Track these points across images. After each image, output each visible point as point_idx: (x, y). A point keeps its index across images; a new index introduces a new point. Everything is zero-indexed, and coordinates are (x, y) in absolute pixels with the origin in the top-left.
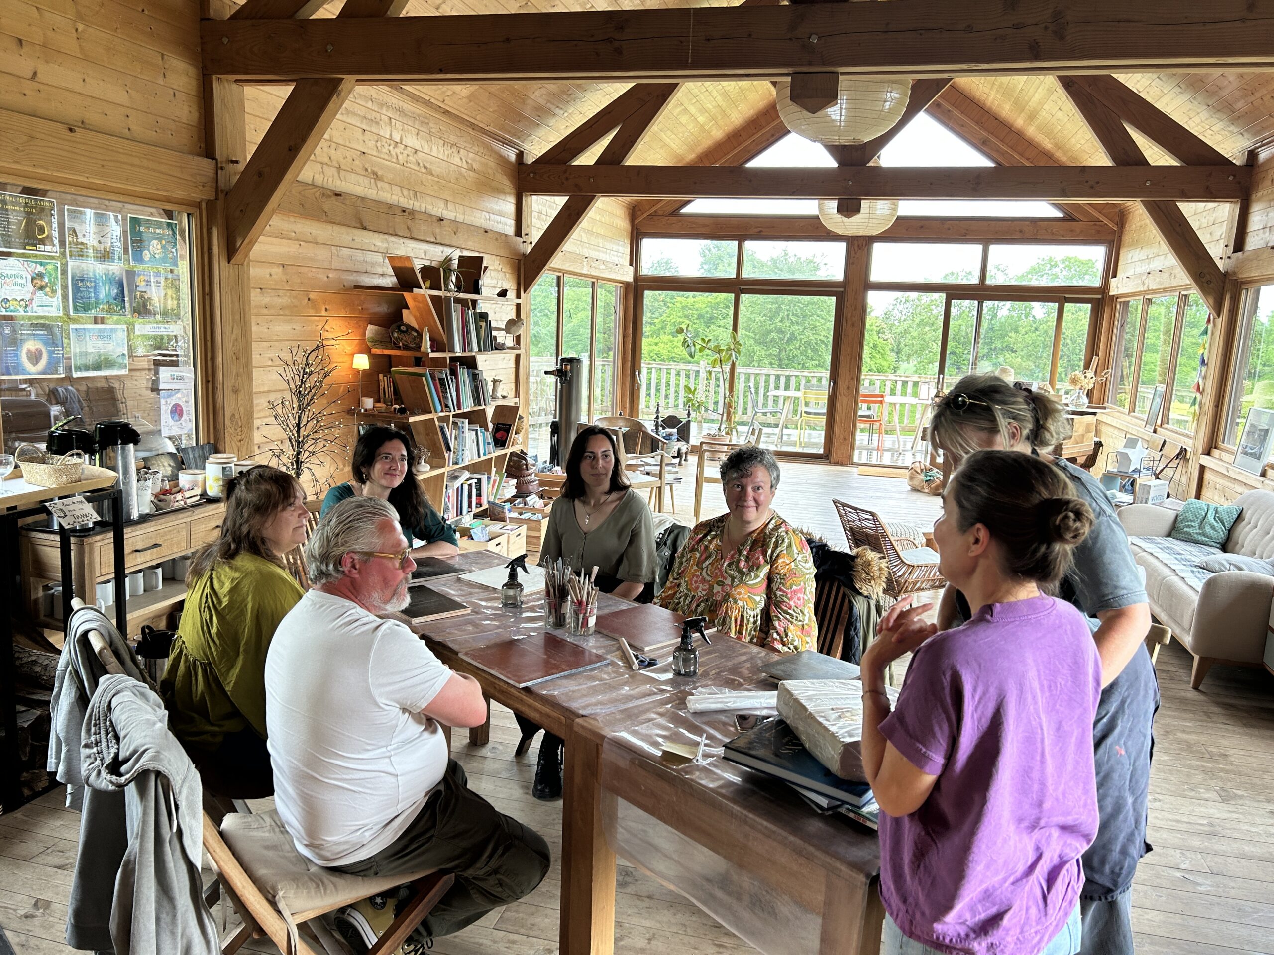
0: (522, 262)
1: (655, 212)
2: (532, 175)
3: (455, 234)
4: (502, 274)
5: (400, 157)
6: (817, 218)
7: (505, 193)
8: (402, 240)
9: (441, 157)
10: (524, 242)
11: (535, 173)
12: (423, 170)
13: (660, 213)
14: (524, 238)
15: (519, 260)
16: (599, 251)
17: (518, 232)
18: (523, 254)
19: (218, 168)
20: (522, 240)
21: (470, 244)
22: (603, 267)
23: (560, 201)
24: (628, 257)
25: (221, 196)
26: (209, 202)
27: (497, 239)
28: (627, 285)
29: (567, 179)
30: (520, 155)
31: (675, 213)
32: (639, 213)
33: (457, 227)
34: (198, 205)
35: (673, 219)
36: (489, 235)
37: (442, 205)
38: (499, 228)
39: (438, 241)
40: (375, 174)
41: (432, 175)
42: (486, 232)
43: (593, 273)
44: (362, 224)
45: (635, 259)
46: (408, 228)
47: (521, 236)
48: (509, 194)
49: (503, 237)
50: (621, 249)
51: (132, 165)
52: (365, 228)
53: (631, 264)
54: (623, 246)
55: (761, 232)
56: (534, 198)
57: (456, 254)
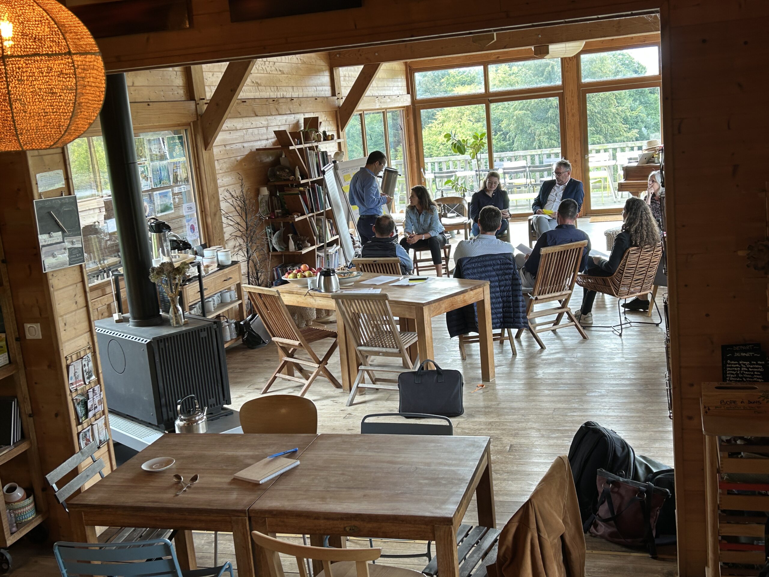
0: (338, 112)
2: (338, 56)
3: (300, 105)
4: (327, 122)
5: (268, 69)
7: (322, 71)
8: (274, 117)
9: (287, 61)
10: (338, 99)
11: (340, 54)
12: (280, 73)
14: (338, 96)
16: (385, 90)
18: (338, 107)
19: (197, 104)
22: (389, 100)
23: (358, 69)
24: (406, 88)
25: (199, 117)
26: (194, 122)
27: (322, 102)
28: (407, 108)
29: (361, 55)
33: (300, 101)
34: (189, 124)
36: (318, 100)
37: (290, 89)
38: (322, 94)
39: (291, 112)
40: (257, 83)
42: (316, 99)
43: (383, 107)
44: (255, 114)
45: (411, 88)
46: (277, 110)
47: (335, 96)
48: (326, 70)
49: (326, 99)
50: (400, 84)
52: (257, 116)
53: (408, 93)
54: (401, 81)
55: (498, 57)
56: (340, 69)
57: (301, 118)
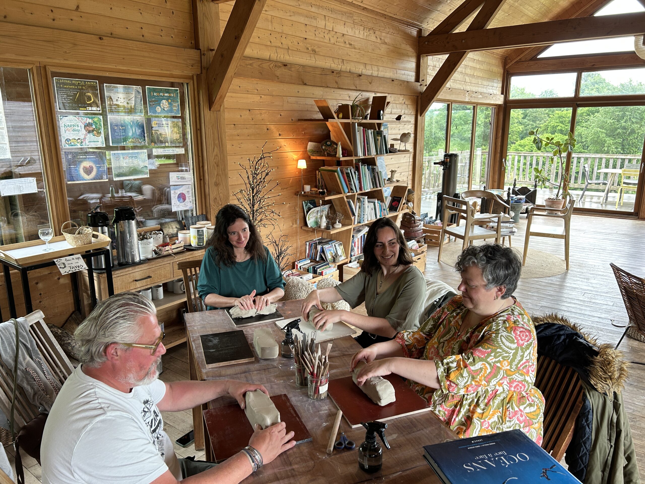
0: (419, 98)
1: (520, 59)
2: (426, 43)
3: (370, 83)
4: (405, 106)
5: (332, 39)
6: (633, 53)
7: (408, 56)
8: (333, 90)
9: (361, 37)
10: (421, 85)
11: (428, 42)
12: (348, 46)
13: (523, 59)
14: (421, 82)
15: (418, 96)
16: (478, 87)
17: (417, 79)
18: (420, 92)
19: (202, 55)
20: (419, 84)
21: (381, 89)
22: (481, 96)
23: (444, 57)
24: (500, 89)
25: (204, 71)
26: (198, 76)
27: (401, 85)
28: (499, 106)
29: (448, 43)
30: (420, 31)
31: (534, 59)
32: (509, 61)
33: (371, 79)
34: (192, 78)
35: (532, 63)
36: (395, 82)
37: (362, 67)
38: (404, 78)
39: (358, 89)
40: (314, 51)
41: (355, 48)
42: (393, 81)
43: (473, 101)
44: (303, 82)
45: (505, 89)
46: (336, 82)
47: (419, 82)
48: (411, 56)
49: (405, 83)
50: (495, 85)
51: (144, 57)
52: (305, 84)
53: (502, 94)
54: (497, 83)
55: (593, 65)
56: (430, 58)
57: (371, 96)
